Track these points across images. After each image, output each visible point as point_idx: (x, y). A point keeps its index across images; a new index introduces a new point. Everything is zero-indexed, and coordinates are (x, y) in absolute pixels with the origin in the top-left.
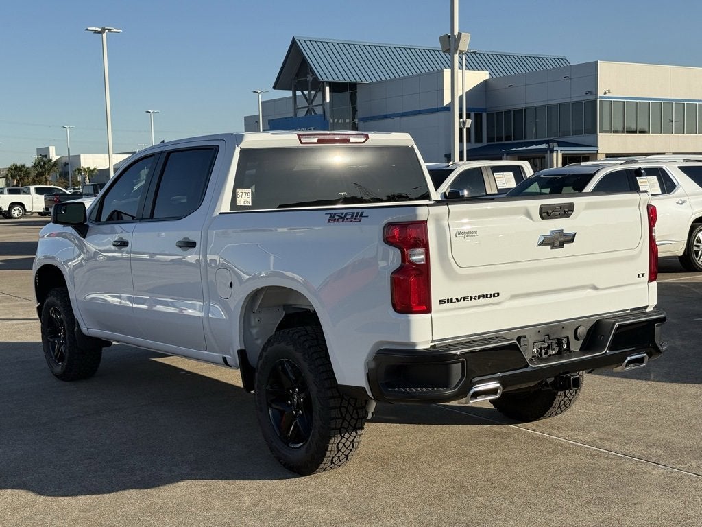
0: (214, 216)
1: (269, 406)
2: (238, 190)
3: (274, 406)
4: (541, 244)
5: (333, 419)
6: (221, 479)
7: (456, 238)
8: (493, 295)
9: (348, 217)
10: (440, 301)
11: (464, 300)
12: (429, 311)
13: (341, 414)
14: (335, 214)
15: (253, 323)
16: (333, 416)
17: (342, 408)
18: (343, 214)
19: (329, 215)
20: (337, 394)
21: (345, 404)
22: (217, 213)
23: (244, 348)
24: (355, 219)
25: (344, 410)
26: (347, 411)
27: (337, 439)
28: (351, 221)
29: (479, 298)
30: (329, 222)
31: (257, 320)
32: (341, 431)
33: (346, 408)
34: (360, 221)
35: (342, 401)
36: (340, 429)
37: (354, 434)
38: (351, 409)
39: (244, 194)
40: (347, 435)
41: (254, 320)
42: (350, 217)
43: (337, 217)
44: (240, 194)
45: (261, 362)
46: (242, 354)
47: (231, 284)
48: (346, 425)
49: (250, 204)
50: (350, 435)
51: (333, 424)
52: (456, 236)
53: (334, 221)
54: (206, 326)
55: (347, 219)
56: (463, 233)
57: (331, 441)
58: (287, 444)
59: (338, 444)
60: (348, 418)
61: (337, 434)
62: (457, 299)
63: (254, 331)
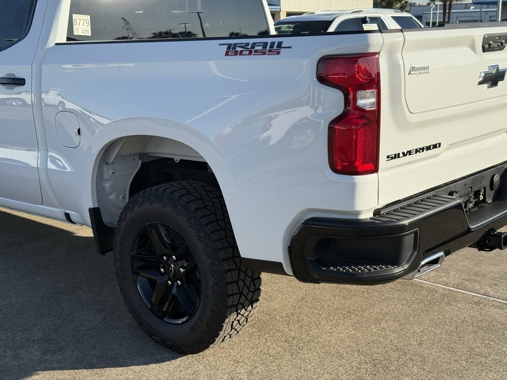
0: (47, 47)
1: (136, 273)
2: (75, 16)
3: (141, 274)
4: (480, 83)
5: (230, 295)
6: (85, 368)
7: (410, 76)
8: (435, 146)
9: (257, 48)
10: (388, 157)
11: (410, 154)
12: (375, 170)
13: (239, 288)
14: (236, 44)
15: (106, 176)
16: (230, 293)
17: (239, 282)
18: (248, 44)
19: (226, 46)
20: (235, 266)
21: (242, 276)
22: (51, 44)
23: (97, 206)
24: (270, 51)
25: (241, 284)
26: (245, 284)
27: (233, 316)
28: (264, 53)
29: (423, 151)
30: (227, 54)
31: (111, 172)
32: (236, 308)
33: (244, 281)
34: (278, 53)
35: (239, 273)
36: (236, 306)
37: (250, 308)
38: (248, 281)
39: (82, 21)
40: (243, 311)
41: (108, 173)
42: (260, 48)
43: (239, 49)
44: (78, 21)
45: (123, 224)
46: (95, 213)
47: (79, 131)
48: (243, 299)
49: (90, 35)
50: (246, 310)
51: (230, 301)
52: (410, 73)
53: (236, 53)
54: (43, 177)
55: (256, 51)
56: (418, 69)
57: (227, 321)
58: (162, 318)
59: (233, 322)
60: (245, 291)
61: (234, 312)
62: (403, 153)
63: (107, 185)
